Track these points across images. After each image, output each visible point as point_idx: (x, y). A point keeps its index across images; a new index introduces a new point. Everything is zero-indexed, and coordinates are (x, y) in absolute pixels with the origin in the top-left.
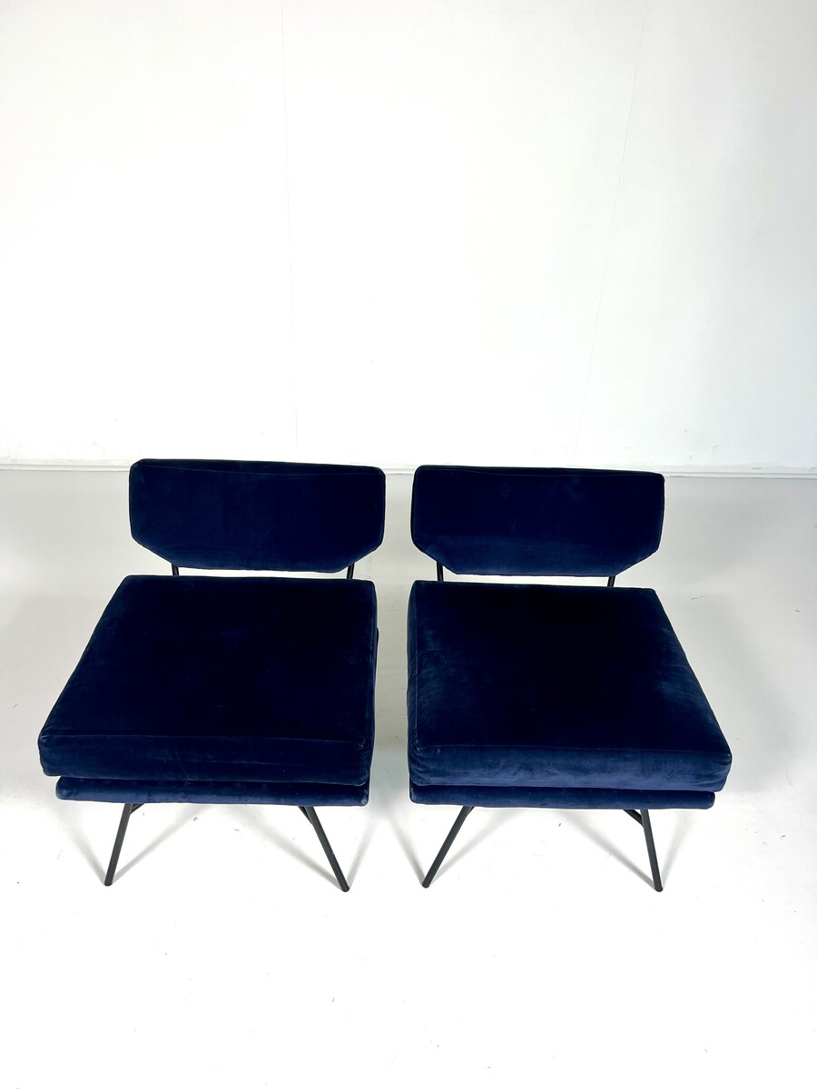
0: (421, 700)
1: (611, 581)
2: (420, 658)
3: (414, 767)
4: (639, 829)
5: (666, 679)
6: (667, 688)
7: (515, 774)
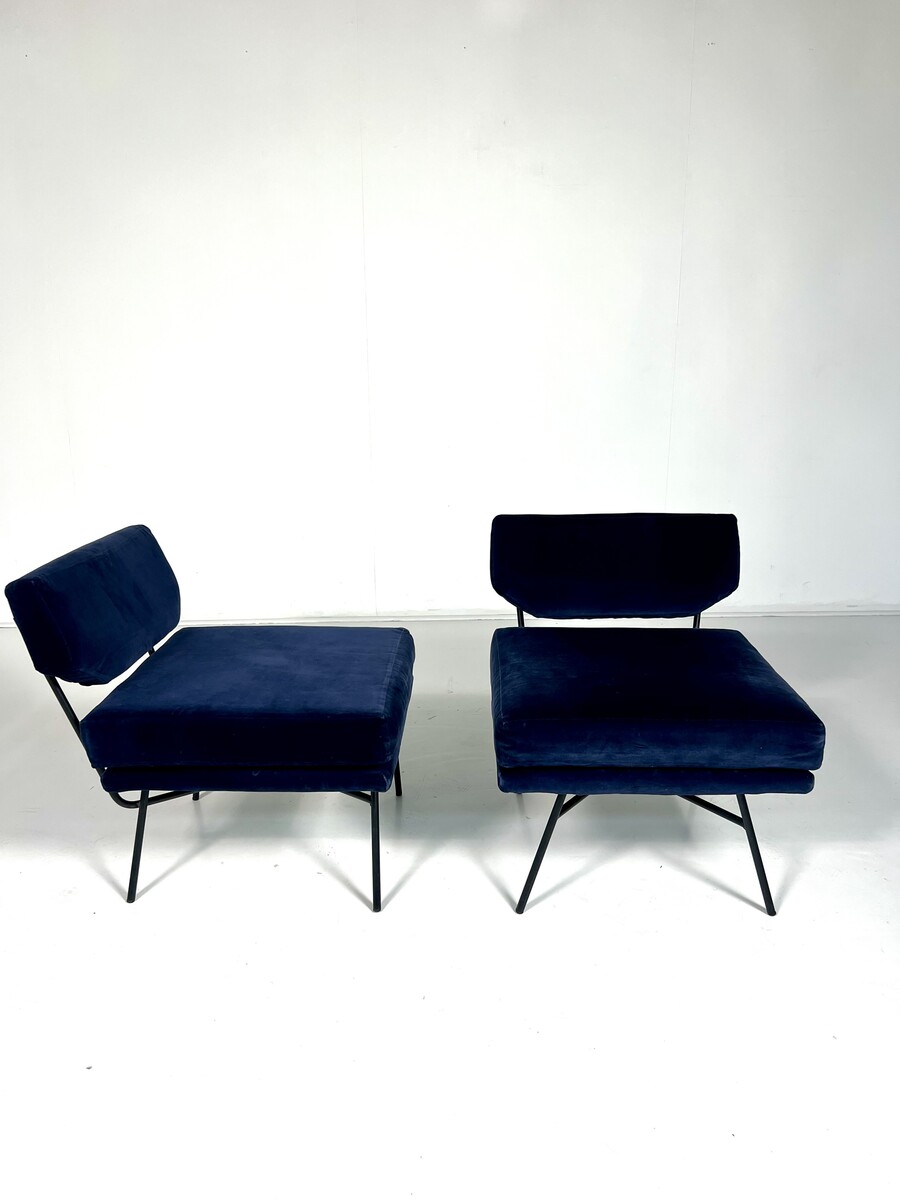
0: (505, 692)
1: (697, 621)
2: (504, 675)
3: (500, 744)
4: (741, 831)
5: (752, 675)
6: (754, 680)
7: (602, 749)
